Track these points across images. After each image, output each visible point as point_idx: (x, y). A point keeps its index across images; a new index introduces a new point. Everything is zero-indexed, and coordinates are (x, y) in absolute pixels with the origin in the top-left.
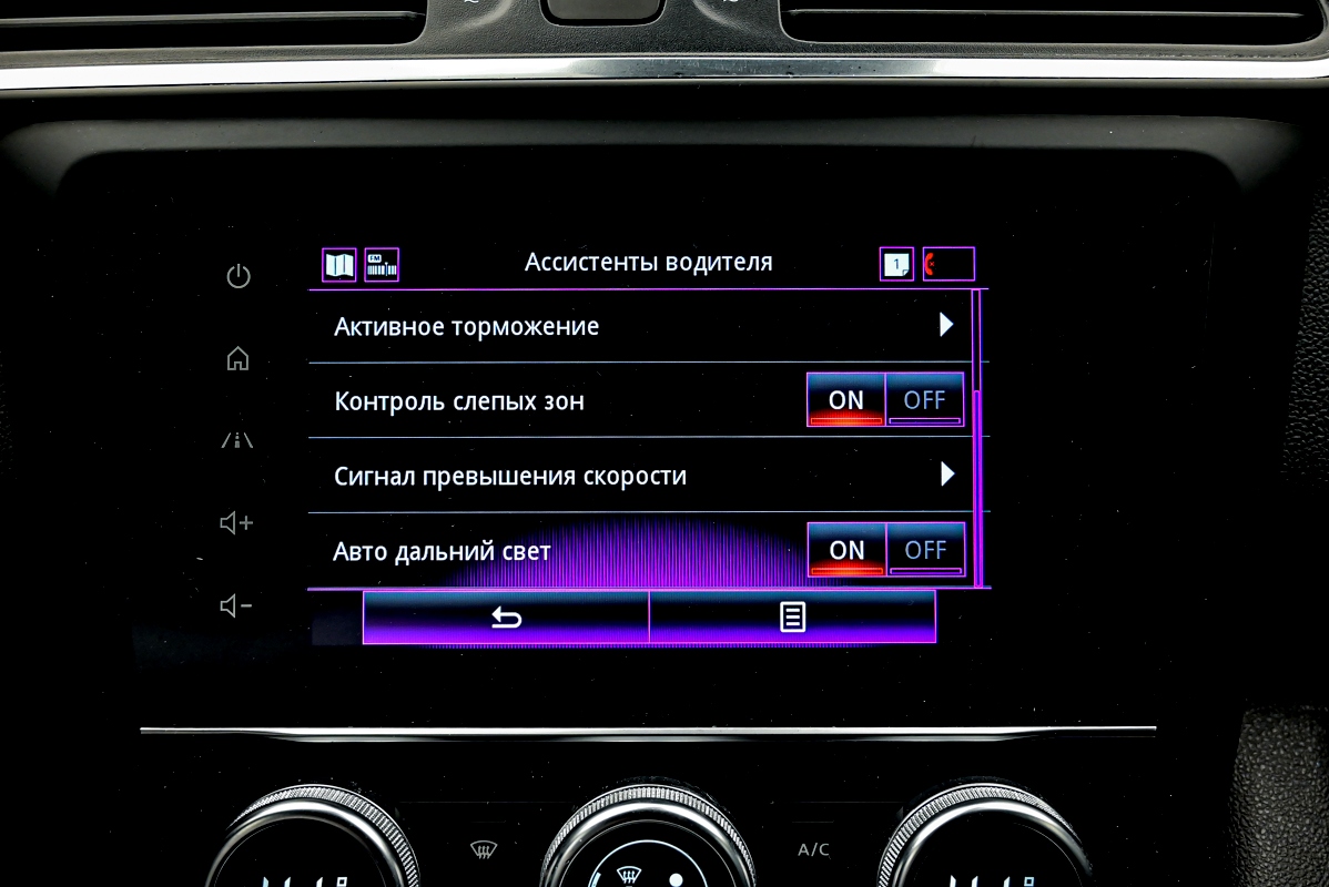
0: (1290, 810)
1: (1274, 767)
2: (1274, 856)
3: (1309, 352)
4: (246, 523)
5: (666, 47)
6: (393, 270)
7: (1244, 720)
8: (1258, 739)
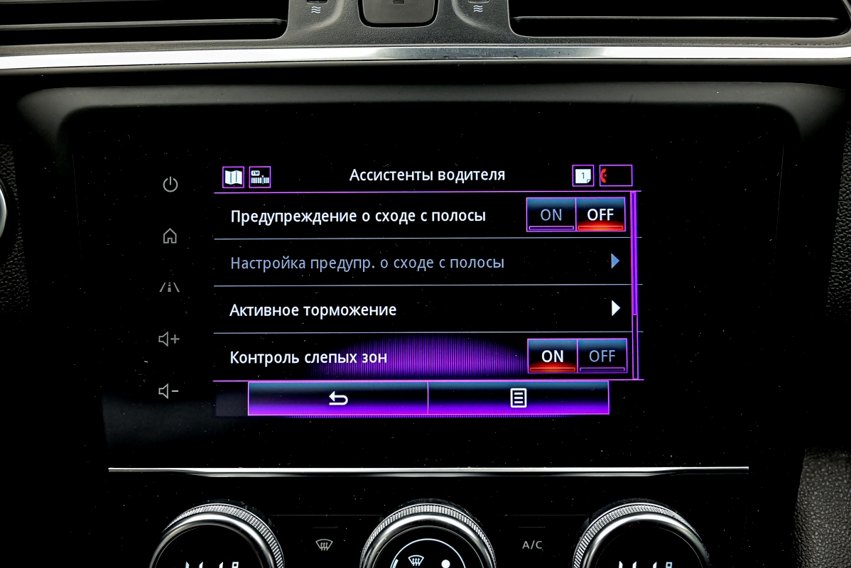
0: (833, 520)
1: (823, 493)
2: (823, 549)
3: (844, 231)
4: (175, 339)
5: (438, 40)
6: (267, 180)
7: (804, 464)
8: (812, 475)
